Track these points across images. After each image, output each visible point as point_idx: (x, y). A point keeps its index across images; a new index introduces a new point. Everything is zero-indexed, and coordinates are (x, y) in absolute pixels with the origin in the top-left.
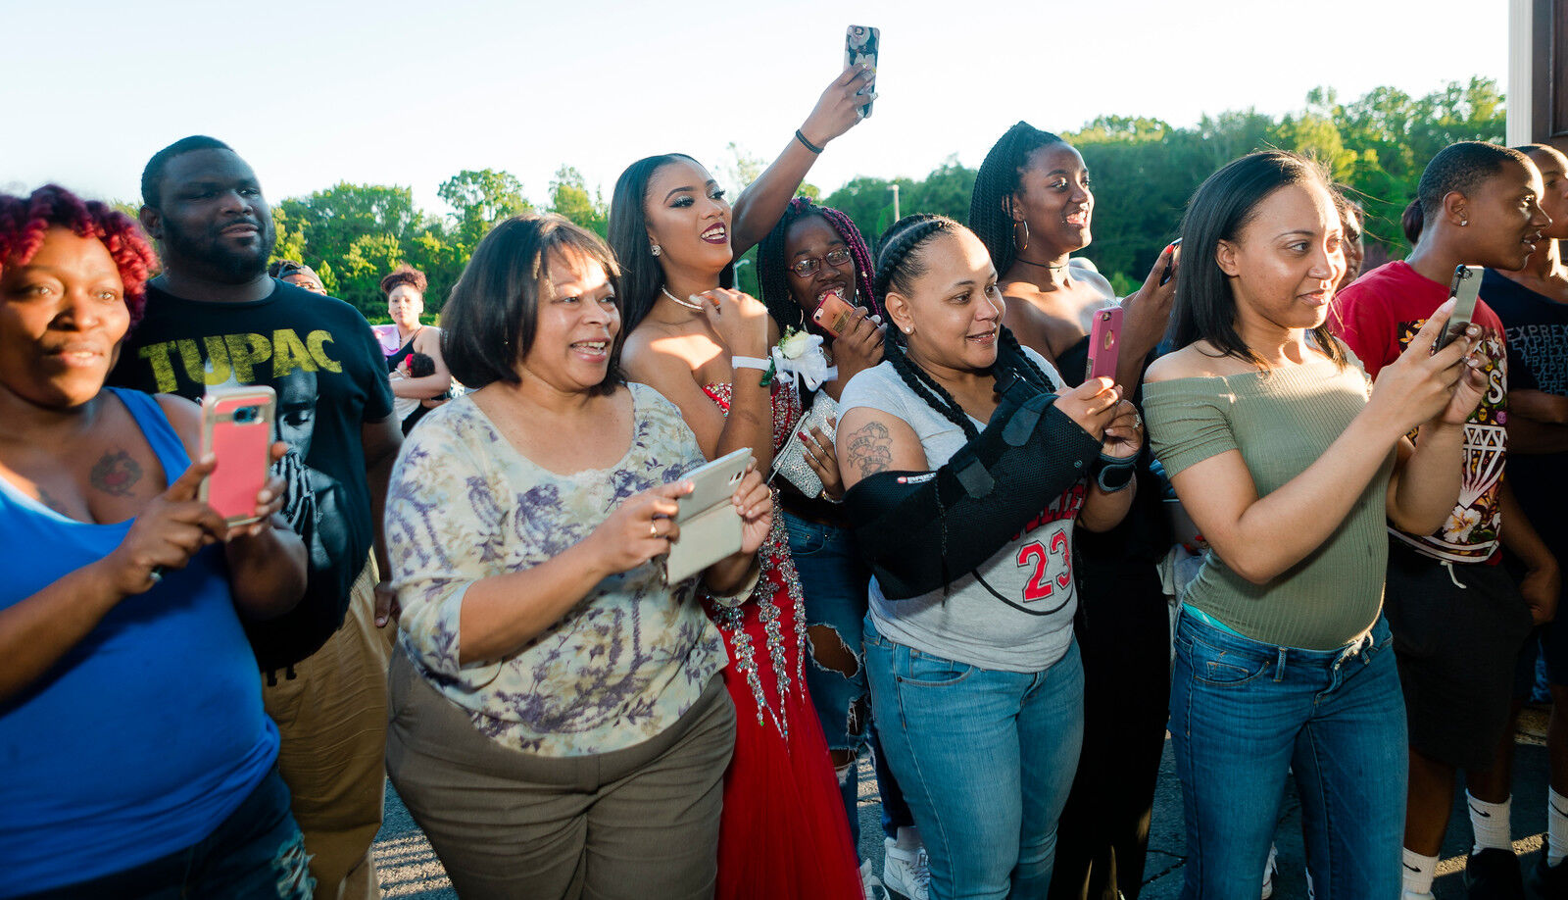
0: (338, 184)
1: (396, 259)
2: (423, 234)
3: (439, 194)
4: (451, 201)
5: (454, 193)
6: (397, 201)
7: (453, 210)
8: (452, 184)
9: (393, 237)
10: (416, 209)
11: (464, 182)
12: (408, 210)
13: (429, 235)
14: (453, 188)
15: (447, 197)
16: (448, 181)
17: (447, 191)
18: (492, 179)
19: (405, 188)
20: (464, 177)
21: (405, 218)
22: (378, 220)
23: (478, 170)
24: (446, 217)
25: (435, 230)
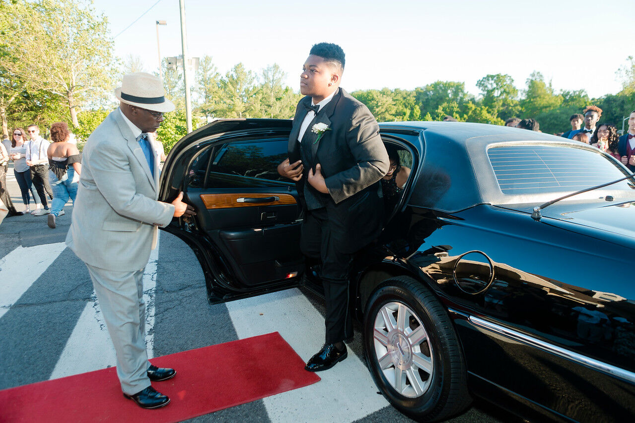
0: (436, 81)
1: (456, 112)
2: (468, 102)
3: (476, 85)
4: (481, 88)
5: (483, 84)
6: (458, 88)
7: (482, 92)
8: (482, 81)
9: (456, 103)
10: (465, 91)
11: (488, 80)
12: (462, 91)
13: (471, 102)
14: (482, 83)
15: (479, 86)
16: (481, 80)
17: (480, 84)
18: (501, 78)
19: (462, 83)
20: (488, 77)
21: (461, 95)
22: (450, 96)
23: (494, 74)
24: (478, 95)
25: (473, 100)
